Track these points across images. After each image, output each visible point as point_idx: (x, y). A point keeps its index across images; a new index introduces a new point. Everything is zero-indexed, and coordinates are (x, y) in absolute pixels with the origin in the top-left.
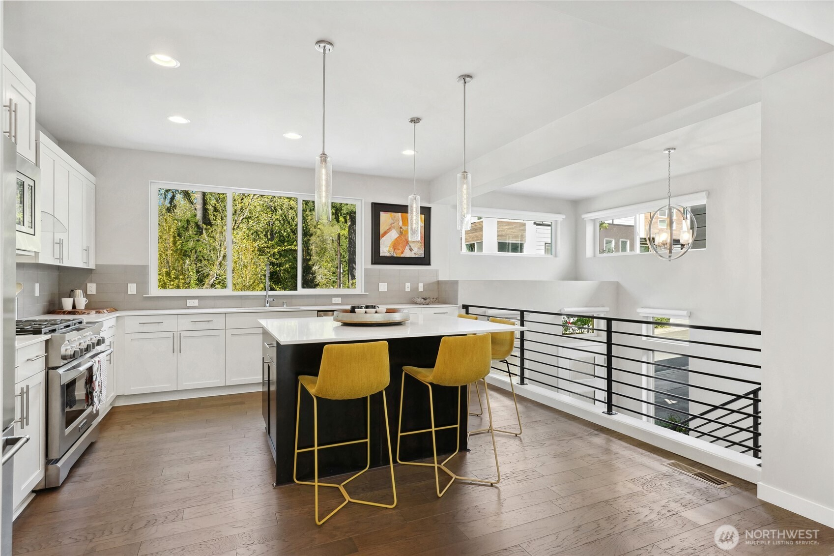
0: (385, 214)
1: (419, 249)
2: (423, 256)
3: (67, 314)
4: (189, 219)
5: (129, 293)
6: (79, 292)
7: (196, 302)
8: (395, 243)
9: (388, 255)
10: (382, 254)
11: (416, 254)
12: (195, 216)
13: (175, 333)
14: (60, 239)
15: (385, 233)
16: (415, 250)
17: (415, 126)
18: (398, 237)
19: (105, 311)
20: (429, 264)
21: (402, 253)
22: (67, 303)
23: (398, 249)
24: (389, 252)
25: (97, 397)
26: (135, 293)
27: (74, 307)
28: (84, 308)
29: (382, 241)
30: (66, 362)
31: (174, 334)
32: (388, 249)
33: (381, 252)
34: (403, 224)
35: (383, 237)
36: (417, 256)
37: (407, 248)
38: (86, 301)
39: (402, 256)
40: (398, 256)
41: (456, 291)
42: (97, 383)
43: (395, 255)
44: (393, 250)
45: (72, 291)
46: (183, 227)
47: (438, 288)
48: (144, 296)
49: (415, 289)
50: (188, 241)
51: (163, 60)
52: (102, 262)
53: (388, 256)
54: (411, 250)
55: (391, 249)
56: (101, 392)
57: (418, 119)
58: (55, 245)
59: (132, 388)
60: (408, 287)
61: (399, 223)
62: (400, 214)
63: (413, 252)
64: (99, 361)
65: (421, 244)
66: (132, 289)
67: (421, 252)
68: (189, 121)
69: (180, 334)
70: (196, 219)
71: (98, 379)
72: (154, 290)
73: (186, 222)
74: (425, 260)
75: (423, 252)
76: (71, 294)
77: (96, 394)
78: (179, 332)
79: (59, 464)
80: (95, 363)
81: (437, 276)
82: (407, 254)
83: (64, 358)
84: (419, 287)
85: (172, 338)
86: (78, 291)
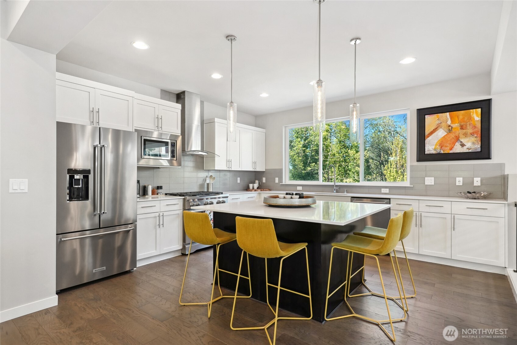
0: (431, 117)
1: (473, 143)
2: (479, 150)
3: (249, 191)
5: (275, 182)
7: (301, 188)
8: (442, 141)
9: (434, 152)
10: (427, 152)
11: (469, 149)
15: (432, 133)
16: (469, 145)
18: (446, 135)
20: (489, 158)
21: (451, 149)
22: (251, 186)
23: (446, 147)
24: (435, 149)
26: (278, 182)
27: (253, 188)
28: (256, 188)
29: (427, 141)
32: (434, 147)
33: (426, 150)
34: (452, 122)
35: (428, 137)
36: (470, 151)
37: (458, 144)
38: (258, 185)
39: (451, 152)
40: (446, 152)
43: (442, 152)
44: (439, 148)
45: (254, 181)
47: (504, 183)
48: (280, 184)
49: (468, 183)
54: (463, 145)
60: (459, 181)
61: (447, 122)
62: (448, 113)
63: (465, 148)
65: (476, 139)
67: (476, 146)
72: (287, 181)
74: (482, 154)
75: (479, 146)
76: (254, 183)
81: (501, 170)
82: (458, 149)
84: (475, 182)
86: (257, 181)
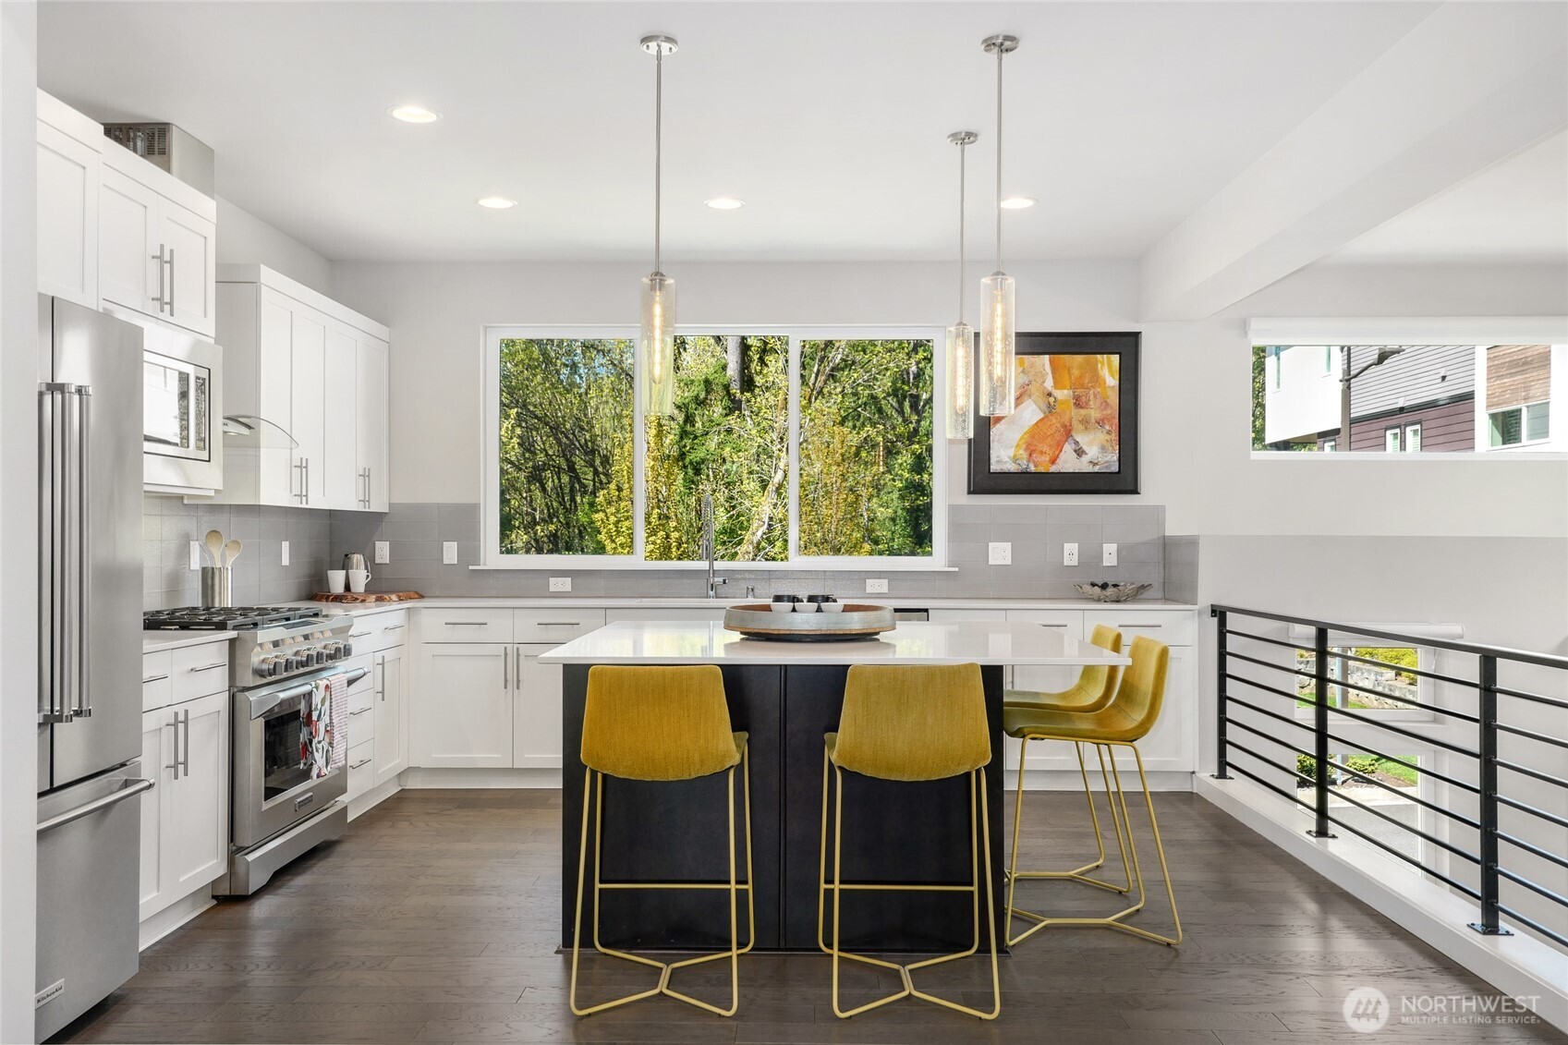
1: (1103, 448)
2: (1115, 468)
3: (332, 600)
4: (711, 378)
5: (446, 561)
6: (357, 559)
7: (564, 584)
8: (1033, 437)
9: (1012, 467)
10: (995, 467)
11: (1095, 464)
12: (724, 368)
13: (509, 646)
14: (301, 459)
16: (1093, 452)
17: (963, 151)
18: (1043, 419)
19: (394, 597)
20: (1134, 491)
21: (1053, 462)
22: (337, 579)
23: (1042, 453)
24: (1015, 459)
25: (320, 751)
26: (456, 562)
27: (347, 587)
28: (362, 590)
29: (996, 433)
30: (265, 681)
31: (506, 648)
32: (1011, 452)
33: (993, 460)
34: (1055, 383)
35: (998, 421)
36: (1096, 469)
37: (1068, 448)
38: (368, 576)
39: (1053, 469)
40: (1041, 469)
41: (1193, 566)
42: (321, 726)
43: (1032, 469)
44: (1025, 456)
45: (346, 555)
46: (697, 397)
47: (1164, 558)
48: (471, 568)
49: (1091, 558)
50: (707, 434)
51: (413, 114)
52: (403, 497)
53: (1012, 470)
54: (1080, 452)
55: (1023, 454)
56: (331, 744)
57: (969, 134)
58: (294, 469)
59: (433, 756)
60: (1071, 554)
61: (1044, 382)
62: (1047, 356)
63: (1085, 459)
64: (327, 687)
65: (1108, 437)
66: (451, 553)
67: (1108, 458)
68: (516, 203)
69: (518, 649)
70: (725, 375)
71: (326, 719)
72: (491, 556)
73: (702, 386)
74: (1122, 480)
75: (1116, 458)
76: (345, 565)
77: (320, 746)
78: (516, 646)
79: (250, 858)
80: (317, 688)
81: (1161, 524)
82: (1068, 462)
83: (259, 673)
84: (1105, 555)
85: (503, 657)
86: (355, 555)
